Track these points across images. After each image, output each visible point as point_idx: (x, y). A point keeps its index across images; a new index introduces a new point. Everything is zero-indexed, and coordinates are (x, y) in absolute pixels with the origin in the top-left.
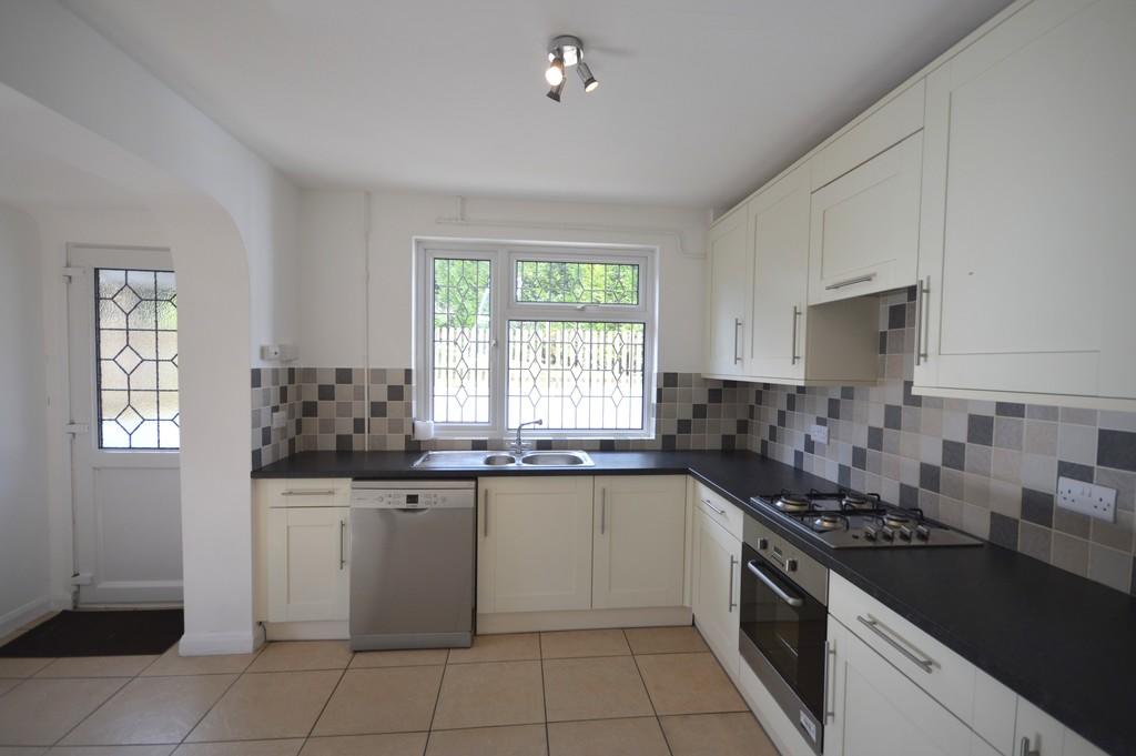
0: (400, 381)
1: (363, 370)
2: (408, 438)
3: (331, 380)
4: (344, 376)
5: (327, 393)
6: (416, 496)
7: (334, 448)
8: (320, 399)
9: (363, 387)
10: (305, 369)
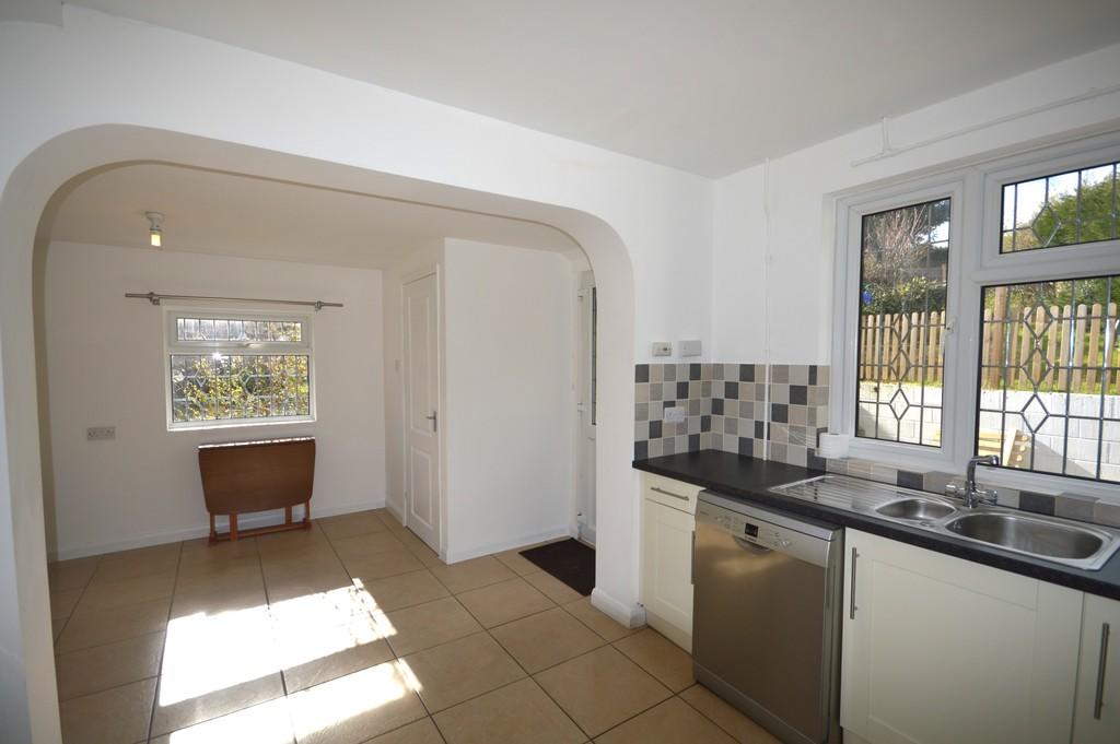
0: (803, 380)
1: (764, 366)
2: (810, 453)
3: (735, 377)
4: (748, 372)
5: (732, 391)
6: (756, 528)
7: (736, 450)
8: (726, 397)
9: (764, 385)
10: (715, 365)
